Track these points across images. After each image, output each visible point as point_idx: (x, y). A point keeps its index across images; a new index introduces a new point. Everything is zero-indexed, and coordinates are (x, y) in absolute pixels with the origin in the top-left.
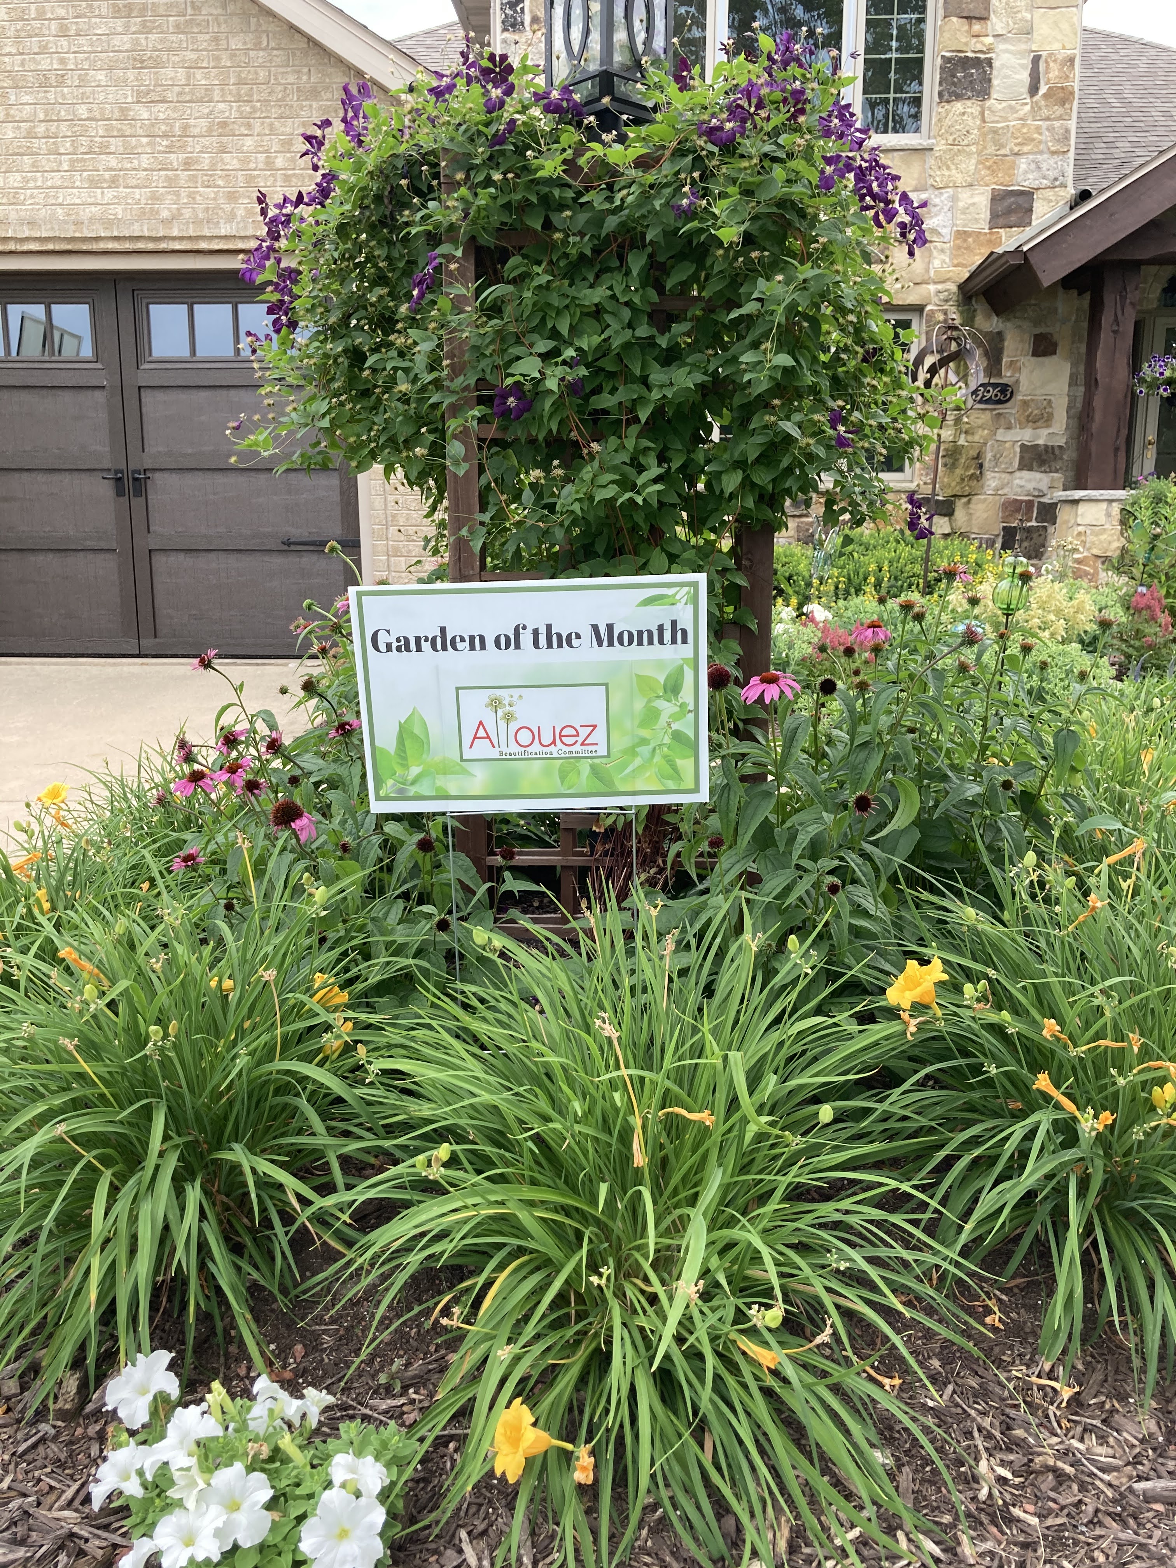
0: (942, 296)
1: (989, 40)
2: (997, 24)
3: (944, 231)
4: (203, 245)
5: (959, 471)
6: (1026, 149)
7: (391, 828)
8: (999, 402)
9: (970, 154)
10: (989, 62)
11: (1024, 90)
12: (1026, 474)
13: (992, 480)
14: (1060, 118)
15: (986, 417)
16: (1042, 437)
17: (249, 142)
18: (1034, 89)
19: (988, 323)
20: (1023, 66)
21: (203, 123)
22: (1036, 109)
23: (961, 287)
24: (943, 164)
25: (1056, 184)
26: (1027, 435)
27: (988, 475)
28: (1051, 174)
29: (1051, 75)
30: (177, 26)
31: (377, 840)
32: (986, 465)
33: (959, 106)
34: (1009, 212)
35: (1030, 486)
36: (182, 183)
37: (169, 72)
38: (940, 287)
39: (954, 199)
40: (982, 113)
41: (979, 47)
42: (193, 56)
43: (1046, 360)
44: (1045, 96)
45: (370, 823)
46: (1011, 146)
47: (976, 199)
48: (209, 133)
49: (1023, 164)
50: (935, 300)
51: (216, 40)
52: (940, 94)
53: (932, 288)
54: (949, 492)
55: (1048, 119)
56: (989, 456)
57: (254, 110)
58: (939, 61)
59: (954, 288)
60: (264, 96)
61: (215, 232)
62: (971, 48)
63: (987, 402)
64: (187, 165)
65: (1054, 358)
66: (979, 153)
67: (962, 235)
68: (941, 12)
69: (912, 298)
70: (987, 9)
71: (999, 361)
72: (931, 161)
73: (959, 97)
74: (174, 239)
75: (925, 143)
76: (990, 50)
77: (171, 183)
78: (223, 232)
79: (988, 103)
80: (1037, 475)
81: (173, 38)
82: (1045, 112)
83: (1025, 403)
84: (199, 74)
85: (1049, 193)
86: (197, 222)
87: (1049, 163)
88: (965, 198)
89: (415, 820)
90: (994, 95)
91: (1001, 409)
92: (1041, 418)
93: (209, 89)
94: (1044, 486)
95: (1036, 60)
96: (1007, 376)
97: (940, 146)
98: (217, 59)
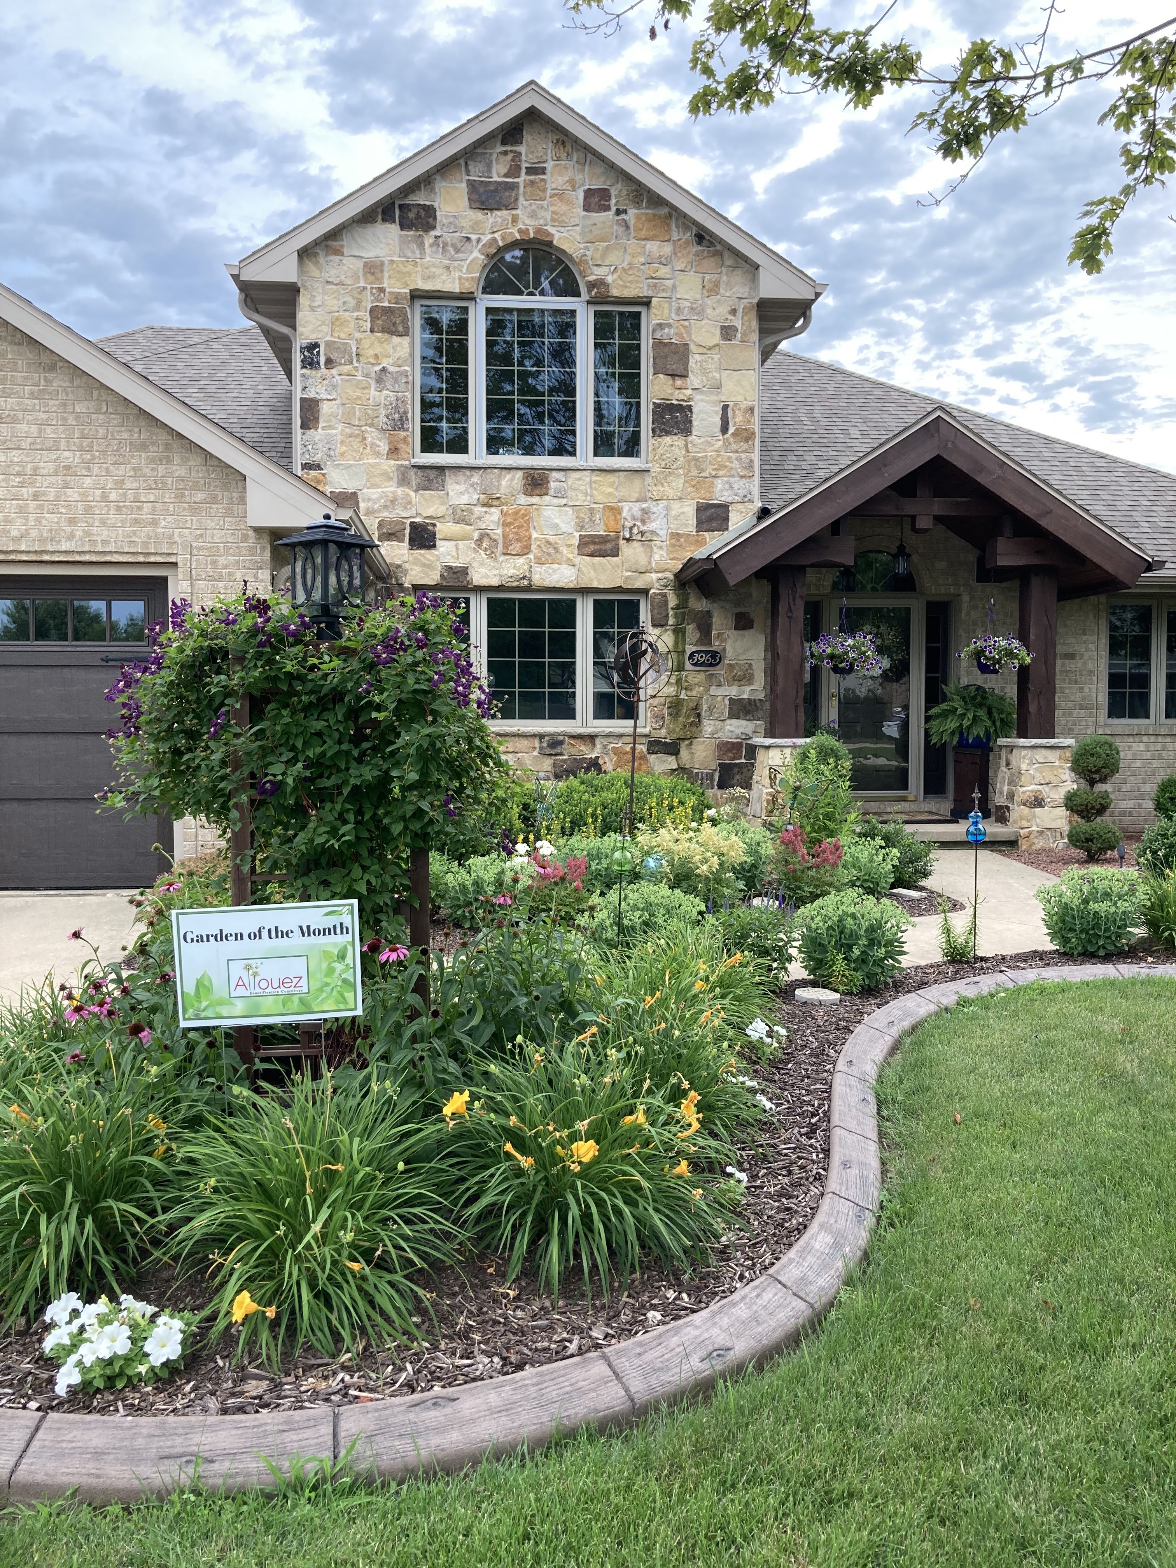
0: (662, 582)
1: (689, 392)
2: (694, 380)
3: (661, 533)
4: (46, 558)
5: (681, 719)
6: (721, 473)
7: (191, 1035)
8: (711, 665)
9: (679, 475)
10: (690, 408)
11: (717, 430)
12: (734, 722)
13: (708, 727)
14: (746, 451)
15: (701, 677)
16: (746, 693)
17: (88, 480)
18: (724, 429)
19: (698, 604)
20: (716, 412)
21: (51, 466)
22: (727, 444)
23: (677, 576)
24: (658, 482)
25: (746, 499)
26: (733, 691)
27: (705, 722)
28: (742, 492)
29: (737, 420)
30: (32, 393)
31: (183, 1042)
32: (703, 714)
33: (668, 440)
34: (710, 519)
35: (738, 731)
36: (31, 510)
37: (24, 427)
38: (660, 575)
39: (668, 508)
40: (686, 446)
41: (681, 397)
42: (44, 416)
43: (746, 632)
44: (733, 434)
45: (179, 1033)
46: (709, 470)
47: (685, 509)
48: (56, 473)
49: (719, 484)
50: (657, 585)
51: (65, 405)
52: (653, 430)
53: (654, 576)
54: (675, 736)
55: (736, 452)
56: (705, 707)
57: (94, 458)
58: (651, 406)
59: (671, 576)
60: (103, 447)
61: (58, 548)
62: (676, 397)
63: (702, 665)
64: (36, 497)
65: (752, 631)
66: (686, 475)
67: (676, 536)
68: (651, 370)
69: (639, 584)
70: (686, 369)
71: (708, 633)
72: (648, 480)
73: (668, 433)
74: (21, 552)
75: (643, 466)
76: (689, 400)
77: (21, 510)
78: (63, 548)
79: (690, 438)
80: (744, 723)
81: (29, 402)
82: (734, 447)
83: (731, 666)
84: (49, 430)
85: (740, 507)
86: (42, 540)
87: (740, 485)
88: (676, 507)
89: (206, 1031)
90: (694, 432)
91: (712, 670)
92: (745, 678)
93: (57, 441)
94: (749, 731)
95: (725, 408)
96: (716, 645)
97: (655, 469)
98: (65, 419)
